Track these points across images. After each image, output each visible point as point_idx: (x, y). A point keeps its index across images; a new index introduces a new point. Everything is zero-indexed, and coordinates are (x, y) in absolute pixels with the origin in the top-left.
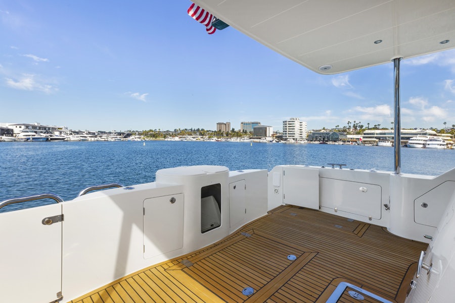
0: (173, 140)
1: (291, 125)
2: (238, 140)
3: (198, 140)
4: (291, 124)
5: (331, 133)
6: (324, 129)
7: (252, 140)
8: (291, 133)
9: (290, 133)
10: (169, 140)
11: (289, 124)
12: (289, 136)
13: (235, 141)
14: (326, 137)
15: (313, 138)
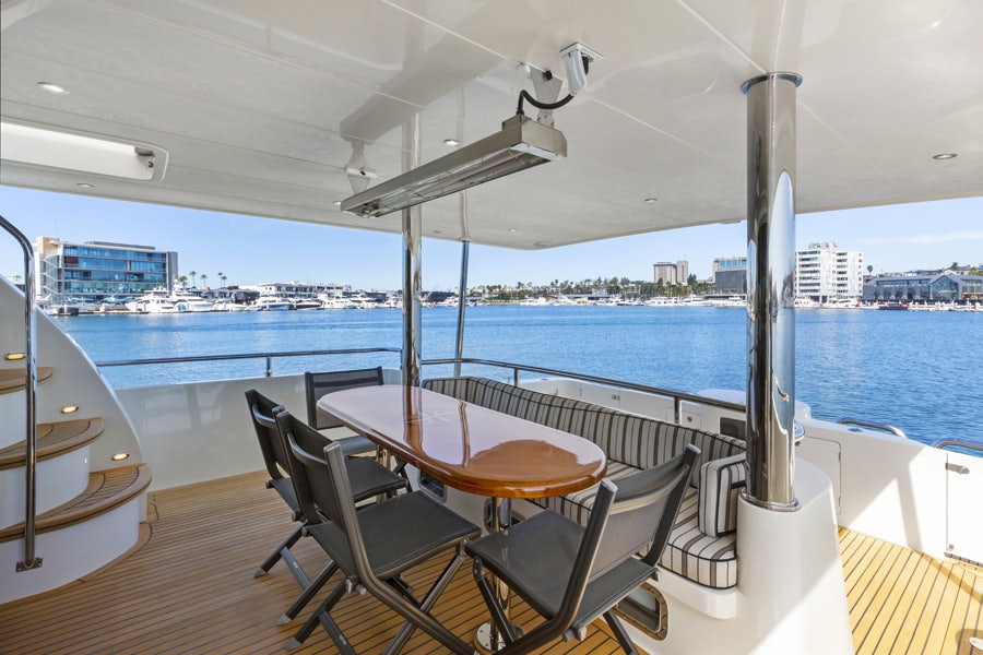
0: (533, 304)
1: (807, 263)
2: (672, 303)
3: (581, 304)
4: (808, 259)
5: (934, 278)
6: (954, 267)
7: (710, 301)
8: (809, 281)
9: (804, 282)
10: (527, 303)
11: (803, 260)
12: (802, 291)
13: (662, 304)
14: (918, 291)
15: (876, 294)
